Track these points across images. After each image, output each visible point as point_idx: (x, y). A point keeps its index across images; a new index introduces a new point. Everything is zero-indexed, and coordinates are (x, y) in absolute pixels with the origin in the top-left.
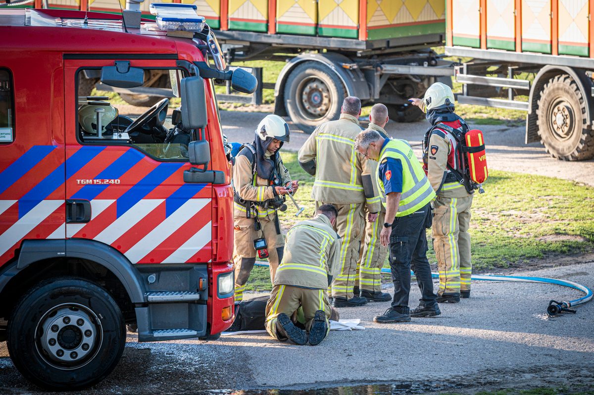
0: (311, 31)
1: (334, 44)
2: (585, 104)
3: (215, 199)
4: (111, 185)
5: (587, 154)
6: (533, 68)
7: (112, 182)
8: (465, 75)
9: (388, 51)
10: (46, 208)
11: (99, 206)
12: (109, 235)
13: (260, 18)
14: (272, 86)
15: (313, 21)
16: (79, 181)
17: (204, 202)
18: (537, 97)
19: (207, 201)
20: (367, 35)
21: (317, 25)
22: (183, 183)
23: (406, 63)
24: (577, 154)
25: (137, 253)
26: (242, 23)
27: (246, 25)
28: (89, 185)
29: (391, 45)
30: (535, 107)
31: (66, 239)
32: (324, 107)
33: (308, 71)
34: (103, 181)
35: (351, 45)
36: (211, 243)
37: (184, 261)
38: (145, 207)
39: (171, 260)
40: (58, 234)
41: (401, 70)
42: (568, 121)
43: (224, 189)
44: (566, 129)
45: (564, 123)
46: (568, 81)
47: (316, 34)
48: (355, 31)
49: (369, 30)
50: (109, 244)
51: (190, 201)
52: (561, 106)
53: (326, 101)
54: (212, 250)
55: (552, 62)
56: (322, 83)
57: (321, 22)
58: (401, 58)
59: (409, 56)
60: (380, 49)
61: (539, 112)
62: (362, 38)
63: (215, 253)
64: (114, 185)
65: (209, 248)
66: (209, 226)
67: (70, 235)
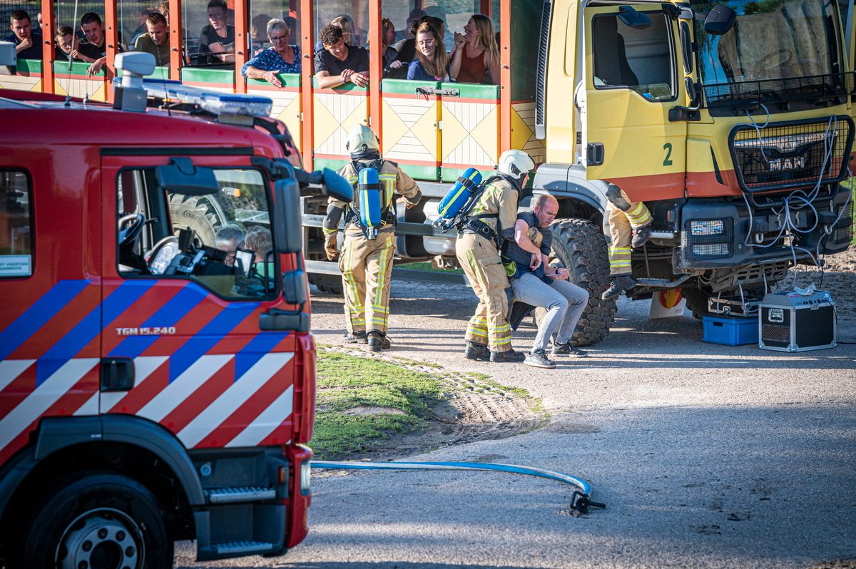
3: (300, 354)
4: (162, 335)
7: (165, 331)
10: (77, 369)
11: (145, 366)
12: (157, 409)
16: (119, 330)
17: (284, 358)
19: (290, 356)
22: (260, 331)
25: (192, 434)
28: (133, 336)
31: (101, 415)
34: (152, 330)
36: (291, 417)
37: (255, 443)
38: (207, 366)
39: (239, 441)
40: (90, 408)
43: (307, 338)
50: (158, 420)
51: (267, 356)
54: (293, 427)
63: (297, 430)
64: (168, 335)
65: (289, 423)
66: (290, 389)
67: (105, 410)
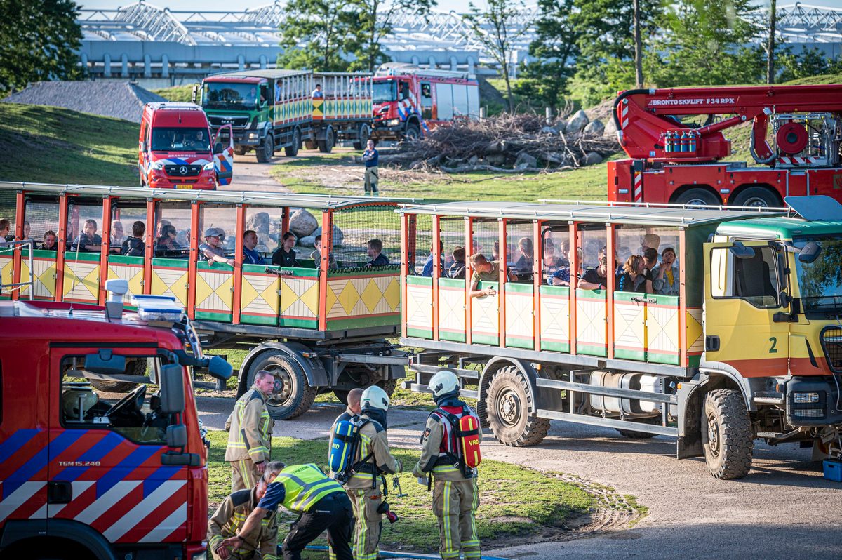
0: (273, 321)
1: (294, 333)
2: (531, 393)
3: (191, 480)
4: (91, 467)
5: (532, 440)
6: (482, 359)
7: (93, 463)
8: (418, 365)
9: (346, 341)
10: (30, 489)
11: (80, 487)
12: (88, 516)
13: (225, 309)
14: (236, 373)
15: (275, 312)
16: (61, 463)
17: (182, 483)
18: (485, 386)
19: (183, 483)
20: (326, 326)
21: (279, 316)
22: (160, 465)
23: (362, 352)
24: (522, 440)
25: (114, 533)
26: (208, 313)
27: (211, 315)
28: (70, 467)
29: (348, 335)
30: (484, 395)
31: (48, 520)
32: (284, 393)
33: (271, 359)
34: (84, 463)
35: (311, 334)
36: (185, 524)
37: (160, 540)
38: (124, 488)
39: (147, 539)
40: (40, 514)
41: (359, 359)
42: (515, 409)
43: (199, 471)
44: (513, 417)
45: (512, 412)
46: (515, 372)
47: (278, 325)
48: (315, 322)
49: (328, 321)
50: (89, 523)
51: (167, 482)
52: (508, 395)
53: (286, 387)
54: (187, 529)
55: (500, 354)
56: (283, 370)
57: (283, 313)
58: (357, 347)
59: (365, 346)
60: (338, 339)
61: (487, 400)
62: (322, 328)
63: (190, 532)
64: (95, 466)
65: (185, 527)
66: (185, 505)
67: (52, 515)
